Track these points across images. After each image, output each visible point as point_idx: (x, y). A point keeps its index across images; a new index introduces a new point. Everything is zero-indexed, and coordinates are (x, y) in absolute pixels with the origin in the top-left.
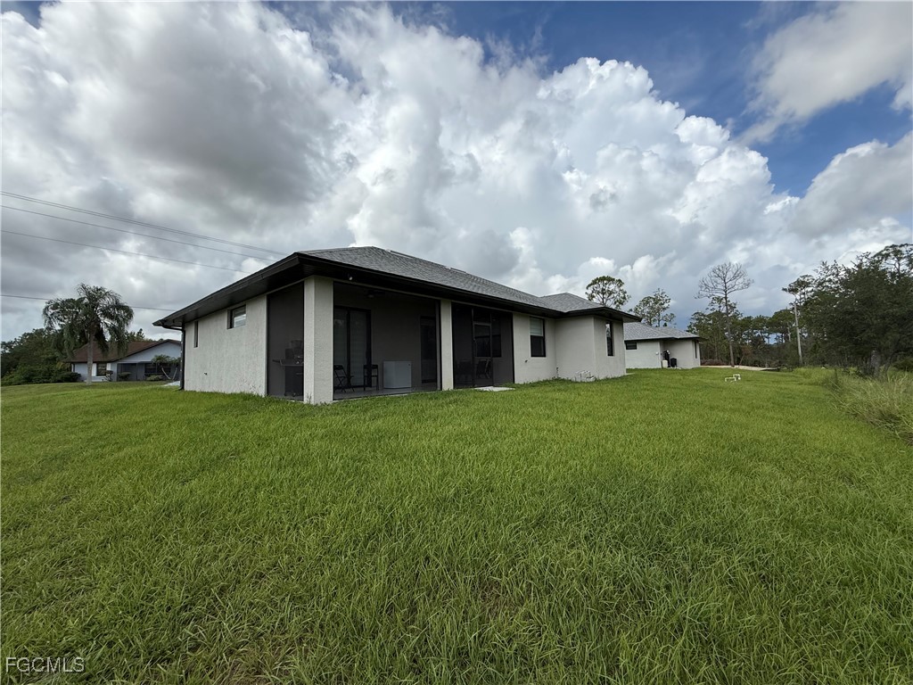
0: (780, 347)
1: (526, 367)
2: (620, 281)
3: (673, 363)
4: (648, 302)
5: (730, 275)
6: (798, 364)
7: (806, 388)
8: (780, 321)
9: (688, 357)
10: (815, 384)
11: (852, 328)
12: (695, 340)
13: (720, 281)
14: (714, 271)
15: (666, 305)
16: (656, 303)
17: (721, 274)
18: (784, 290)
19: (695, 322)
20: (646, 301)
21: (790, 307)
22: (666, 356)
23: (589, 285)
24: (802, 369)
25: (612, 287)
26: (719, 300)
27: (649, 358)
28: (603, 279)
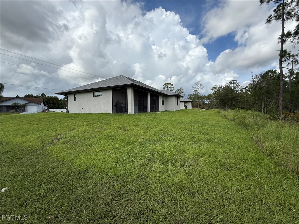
0: (209, 104)
1: (161, 108)
2: (172, 84)
3: (186, 107)
4: (178, 91)
5: (199, 85)
6: (212, 108)
7: (214, 113)
8: (209, 97)
9: (190, 106)
10: (216, 112)
11: (223, 100)
12: (191, 102)
13: (197, 86)
14: (196, 83)
15: (183, 92)
16: (181, 91)
17: (197, 84)
18: (211, 89)
19: (189, 96)
20: (178, 90)
21: (211, 94)
22: (185, 106)
23: (164, 85)
24: (213, 109)
25: (170, 86)
26: (196, 91)
27: (182, 106)
28: (168, 83)
